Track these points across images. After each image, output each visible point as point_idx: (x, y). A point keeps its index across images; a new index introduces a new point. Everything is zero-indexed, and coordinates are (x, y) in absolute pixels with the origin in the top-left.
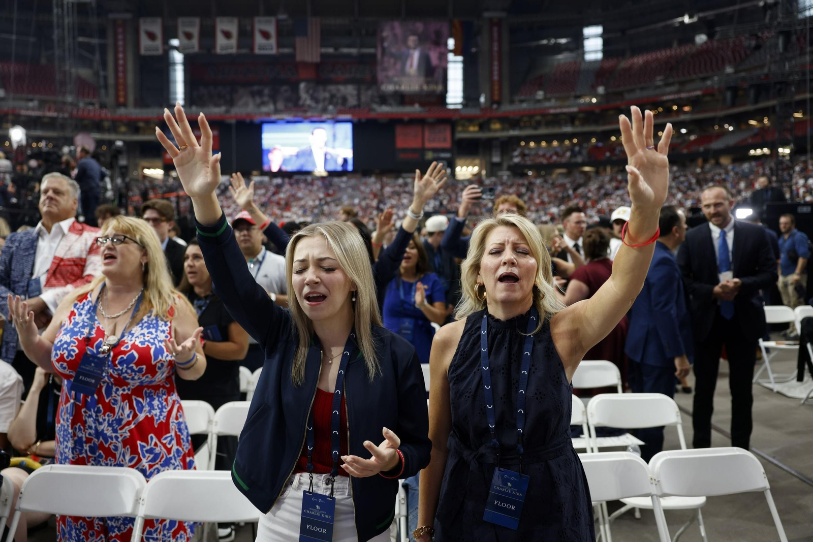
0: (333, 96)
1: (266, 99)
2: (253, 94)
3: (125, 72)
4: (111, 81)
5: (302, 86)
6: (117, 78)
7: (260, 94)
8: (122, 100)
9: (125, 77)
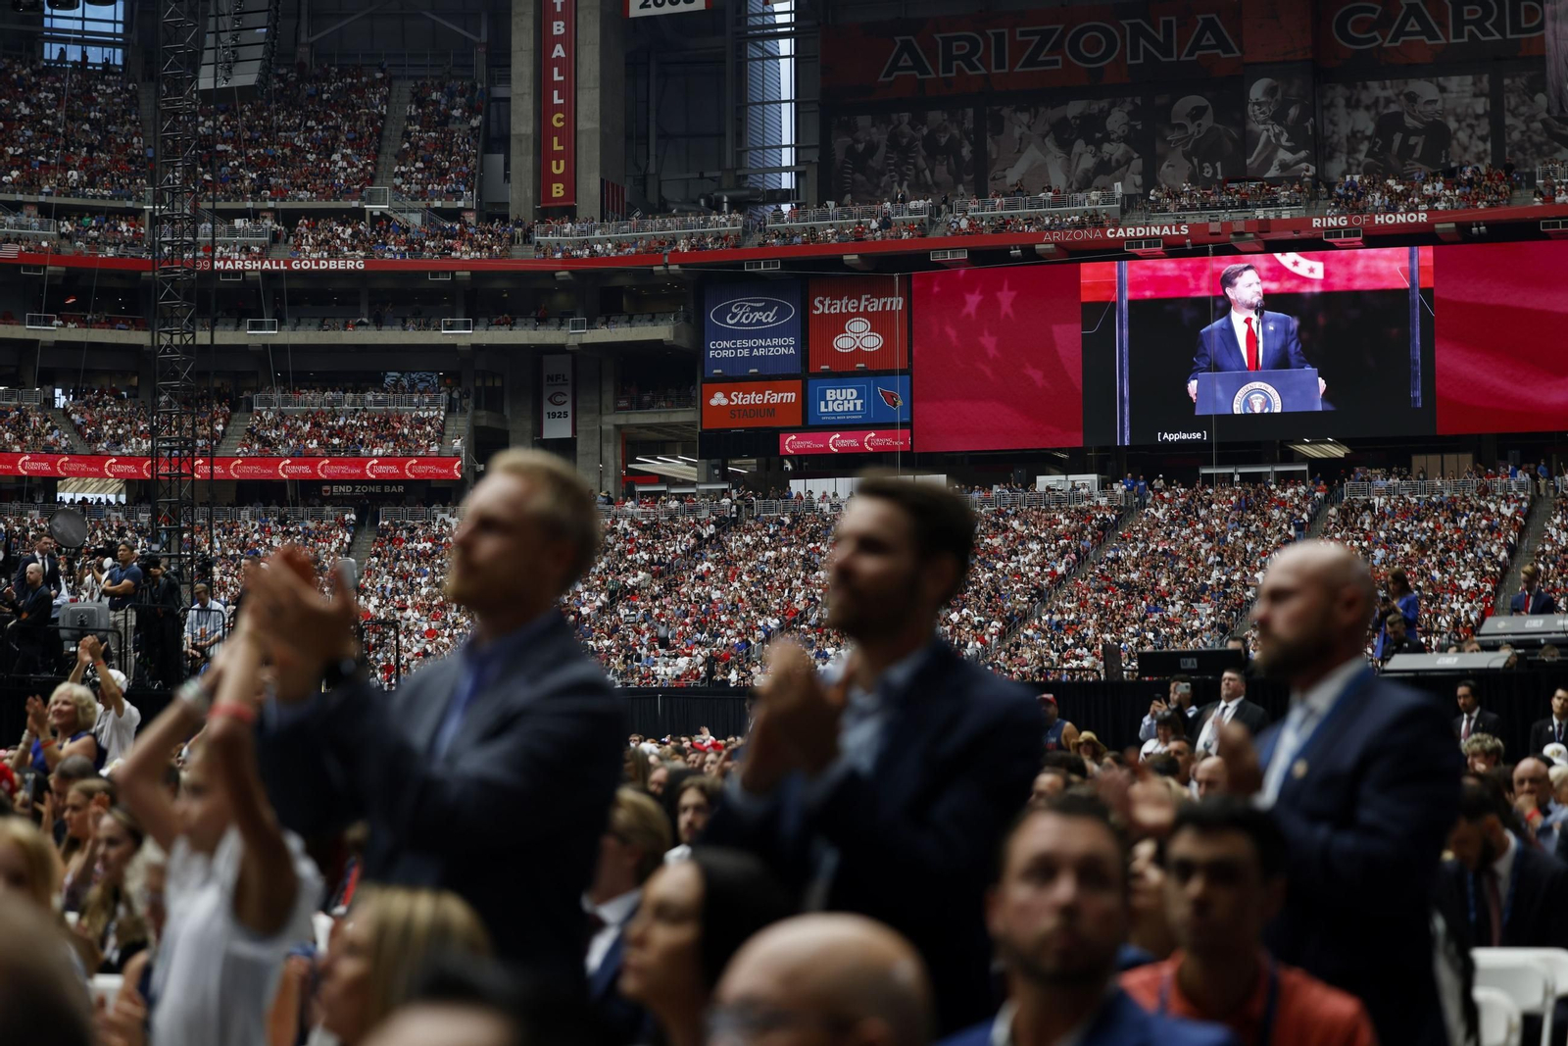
0: (1388, 125)
1: (1114, 150)
2: (1064, 136)
3: (570, 89)
4: (522, 124)
5: (1257, 91)
6: (543, 110)
7: (1092, 129)
8: (558, 190)
9: (571, 110)
